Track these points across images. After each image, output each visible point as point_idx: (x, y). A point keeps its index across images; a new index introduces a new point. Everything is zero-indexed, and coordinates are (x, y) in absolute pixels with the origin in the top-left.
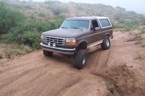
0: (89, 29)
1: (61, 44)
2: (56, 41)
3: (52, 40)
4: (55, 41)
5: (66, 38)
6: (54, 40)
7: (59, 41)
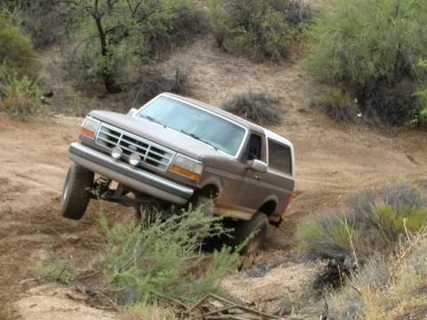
0: (236, 157)
1: (157, 164)
2: (144, 152)
3: (127, 145)
4: (139, 150)
5: (178, 154)
6: (134, 145)
7: (150, 154)
